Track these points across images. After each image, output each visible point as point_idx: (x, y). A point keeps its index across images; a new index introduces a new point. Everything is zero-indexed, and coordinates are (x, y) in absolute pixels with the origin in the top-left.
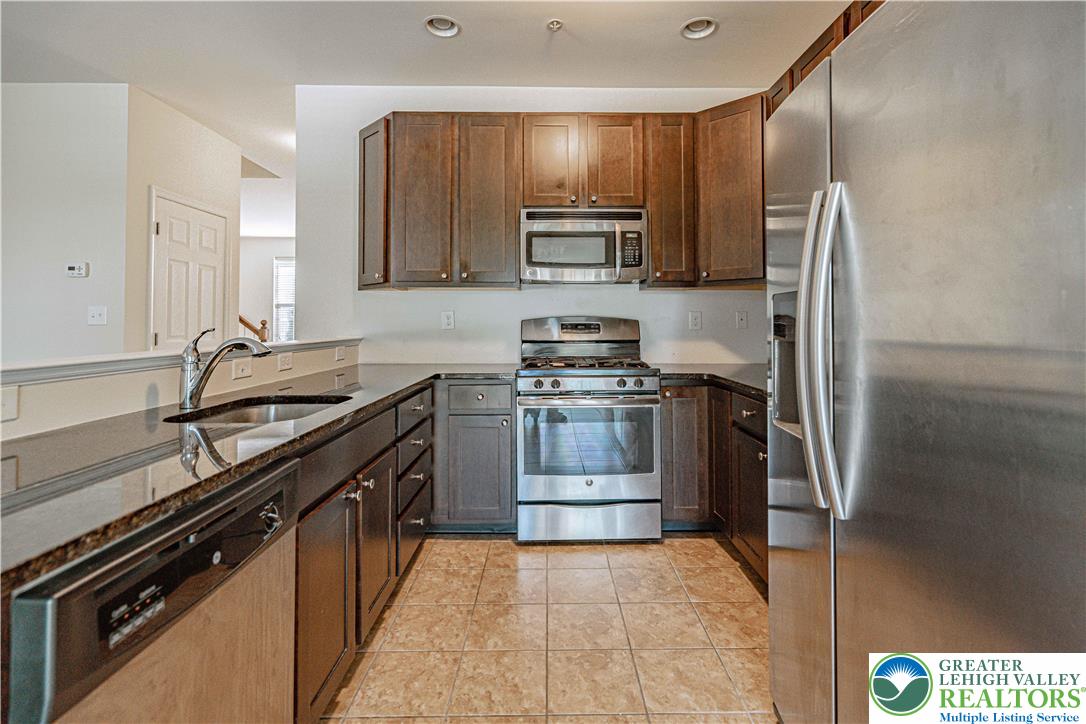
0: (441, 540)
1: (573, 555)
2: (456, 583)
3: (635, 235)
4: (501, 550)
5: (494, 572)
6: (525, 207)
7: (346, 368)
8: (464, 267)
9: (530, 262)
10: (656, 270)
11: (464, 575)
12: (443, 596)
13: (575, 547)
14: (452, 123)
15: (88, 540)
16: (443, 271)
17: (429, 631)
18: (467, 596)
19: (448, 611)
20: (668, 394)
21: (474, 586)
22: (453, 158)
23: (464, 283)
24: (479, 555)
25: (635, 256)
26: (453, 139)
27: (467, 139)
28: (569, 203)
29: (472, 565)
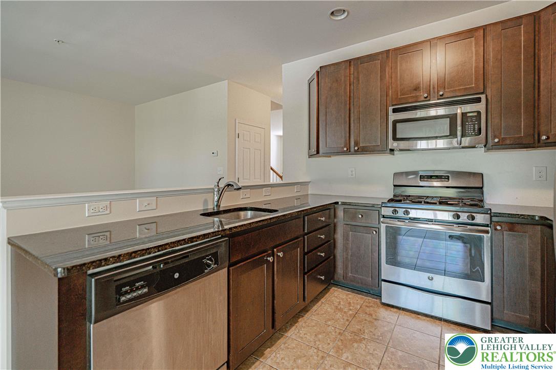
0: (340, 290)
1: (417, 321)
2: (339, 315)
3: (475, 114)
4: (371, 304)
5: (362, 316)
6: (393, 105)
7: (301, 196)
8: (356, 144)
9: (395, 138)
10: (495, 137)
11: (345, 312)
12: (330, 320)
13: (420, 316)
14: (350, 65)
15: (111, 259)
16: (345, 147)
17: (316, 335)
18: (342, 324)
19: (330, 329)
20: (499, 228)
21: (347, 320)
22: (350, 85)
23: (357, 152)
24: (357, 304)
25: (474, 128)
26: (350, 74)
27: (358, 73)
28: (422, 99)
29: (351, 308)
